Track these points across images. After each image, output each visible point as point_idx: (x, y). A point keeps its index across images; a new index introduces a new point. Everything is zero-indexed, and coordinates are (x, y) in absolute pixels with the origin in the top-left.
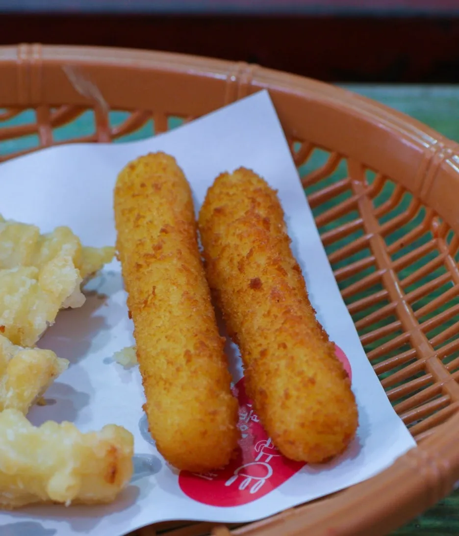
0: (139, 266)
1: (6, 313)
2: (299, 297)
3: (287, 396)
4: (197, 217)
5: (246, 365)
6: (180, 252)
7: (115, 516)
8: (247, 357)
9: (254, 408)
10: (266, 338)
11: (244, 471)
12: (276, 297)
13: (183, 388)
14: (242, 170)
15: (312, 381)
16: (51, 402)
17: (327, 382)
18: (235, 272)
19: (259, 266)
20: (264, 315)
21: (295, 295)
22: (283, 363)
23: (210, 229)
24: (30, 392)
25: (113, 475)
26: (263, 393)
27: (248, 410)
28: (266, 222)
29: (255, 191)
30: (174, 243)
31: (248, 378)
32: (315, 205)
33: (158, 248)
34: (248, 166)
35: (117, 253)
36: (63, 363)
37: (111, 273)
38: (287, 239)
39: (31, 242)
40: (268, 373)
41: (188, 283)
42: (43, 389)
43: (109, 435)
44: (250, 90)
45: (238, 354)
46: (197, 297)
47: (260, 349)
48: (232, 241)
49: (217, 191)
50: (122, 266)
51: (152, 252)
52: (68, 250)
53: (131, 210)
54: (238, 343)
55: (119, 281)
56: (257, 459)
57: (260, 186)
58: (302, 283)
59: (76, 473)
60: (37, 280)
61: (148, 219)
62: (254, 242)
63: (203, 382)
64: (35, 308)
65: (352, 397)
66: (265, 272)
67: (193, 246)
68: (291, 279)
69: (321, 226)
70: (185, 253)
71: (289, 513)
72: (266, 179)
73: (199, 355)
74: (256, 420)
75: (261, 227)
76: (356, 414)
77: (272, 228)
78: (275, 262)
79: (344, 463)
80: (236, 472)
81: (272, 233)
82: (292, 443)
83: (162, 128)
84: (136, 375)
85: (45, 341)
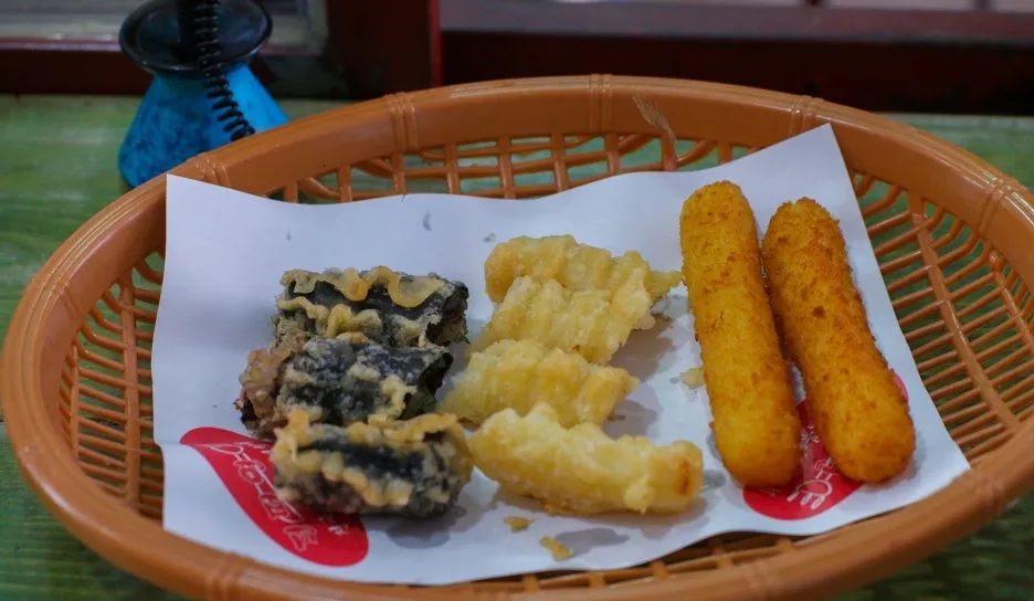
0: (707, 292)
1: (581, 333)
2: (860, 325)
3: (848, 418)
4: (760, 246)
5: (807, 388)
6: (746, 280)
7: (685, 525)
8: (810, 381)
9: (815, 429)
10: (828, 363)
11: (805, 488)
12: (838, 324)
13: (750, 408)
14: (804, 201)
15: (873, 405)
16: (622, 418)
17: (887, 407)
18: (798, 299)
19: (822, 294)
20: (827, 342)
21: (856, 323)
22: (845, 388)
23: (773, 257)
24: (606, 407)
25: (684, 486)
26: (825, 415)
27: (808, 431)
28: (829, 252)
29: (819, 222)
30: (740, 271)
31: (810, 401)
32: (874, 236)
33: (726, 274)
34: (810, 196)
35: (684, 277)
36: (635, 381)
37: (676, 297)
38: (848, 269)
39: (603, 266)
40: (831, 397)
41: (754, 309)
42: (617, 405)
43: (681, 449)
44: (815, 123)
45: (799, 379)
46: (763, 322)
47: (822, 374)
48: (795, 269)
49: (781, 220)
50: (689, 290)
51: (719, 278)
52: (639, 272)
53: (698, 238)
54: (800, 369)
55: (683, 304)
56: (818, 477)
57: (823, 217)
58: (863, 311)
59: (651, 484)
60: (611, 302)
61: (716, 246)
62: (816, 271)
63: (769, 404)
64: (607, 329)
65: (910, 422)
66: (827, 300)
67: (757, 276)
68: (852, 308)
69: (880, 257)
70: (752, 281)
71: (849, 528)
72: (829, 209)
73: (764, 378)
74: (816, 441)
75: (823, 256)
76: (913, 438)
77: (834, 257)
78: (838, 291)
79: (901, 483)
80: (798, 488)
81: (835, 262)
82: (852, 463)
83: (727, 158)
84: (702, 394)
85: (617, 360)
